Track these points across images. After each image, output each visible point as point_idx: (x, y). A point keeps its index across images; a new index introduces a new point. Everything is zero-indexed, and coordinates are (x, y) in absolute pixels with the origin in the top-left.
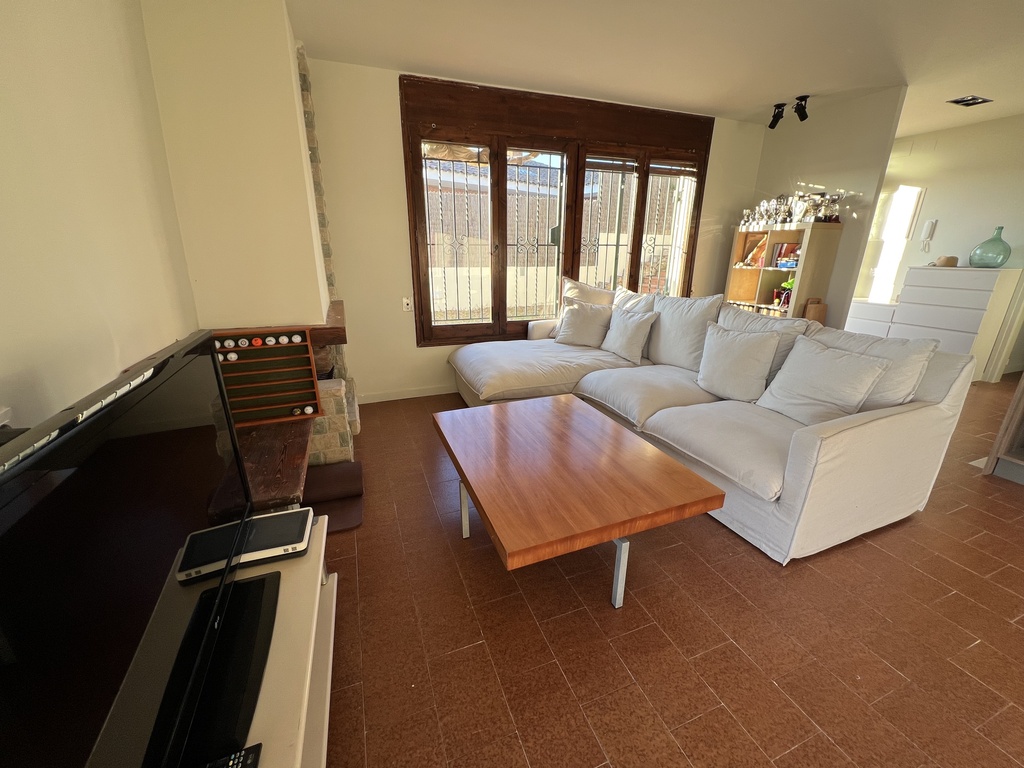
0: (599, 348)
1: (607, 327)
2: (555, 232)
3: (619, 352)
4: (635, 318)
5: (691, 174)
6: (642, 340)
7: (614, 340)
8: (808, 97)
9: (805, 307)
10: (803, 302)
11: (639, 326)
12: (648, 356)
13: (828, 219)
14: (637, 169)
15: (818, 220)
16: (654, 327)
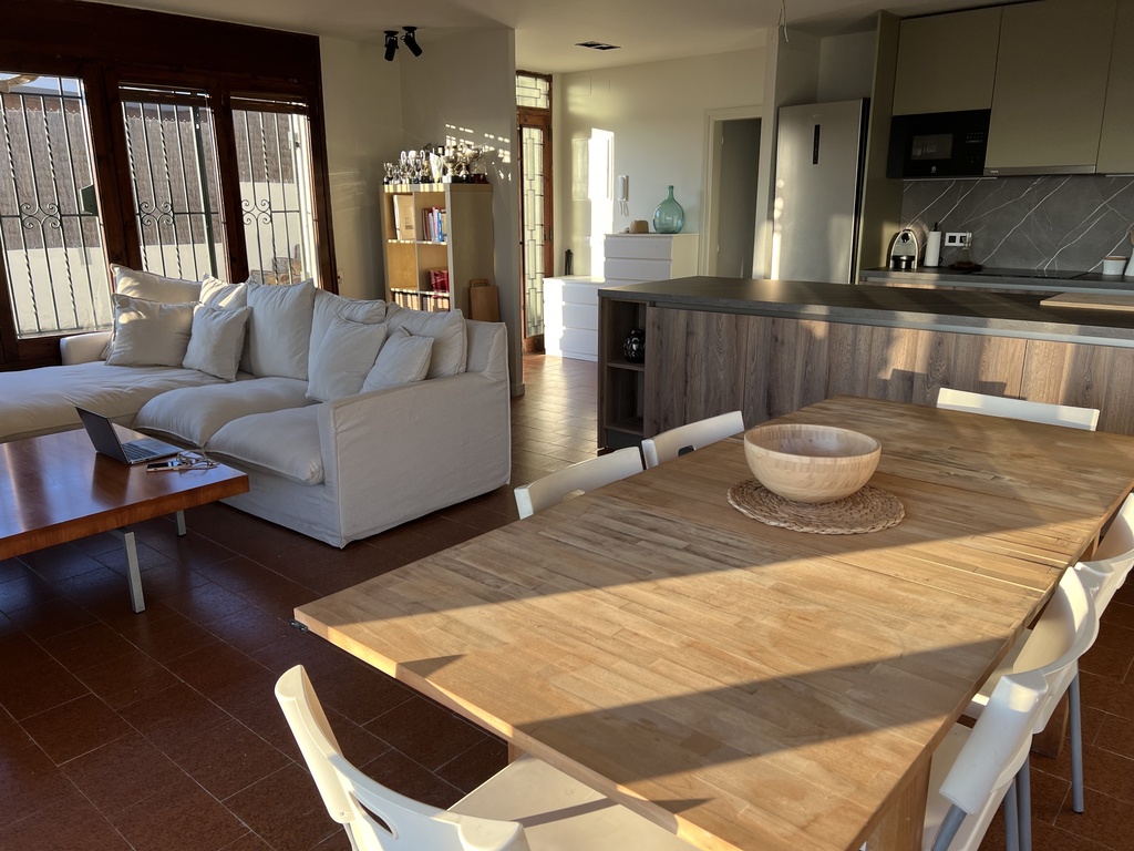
0: (181, 366)
1: (188, 335)
2: (88, 193)
3: (203, 367)
4: (221, 318)
5: (299, 111)
6: (234, 348)
7: (197, 352)
8: (415, 28)
9: (469, 290)
10: (466, 285)
11: (227, 327)
12: (246, 368)
13: (471, 179)
14: (210, 103)
15: (455, 179)
16: (248, 327)
